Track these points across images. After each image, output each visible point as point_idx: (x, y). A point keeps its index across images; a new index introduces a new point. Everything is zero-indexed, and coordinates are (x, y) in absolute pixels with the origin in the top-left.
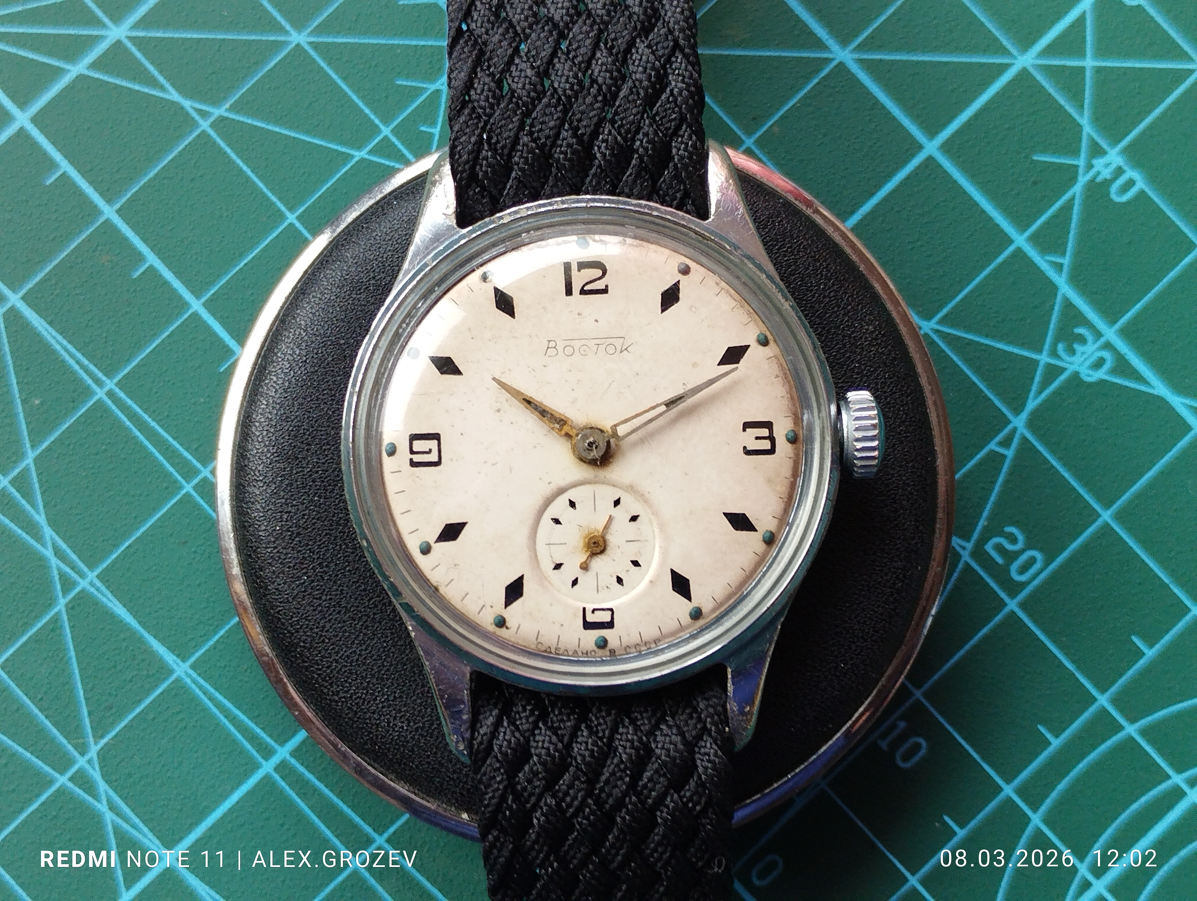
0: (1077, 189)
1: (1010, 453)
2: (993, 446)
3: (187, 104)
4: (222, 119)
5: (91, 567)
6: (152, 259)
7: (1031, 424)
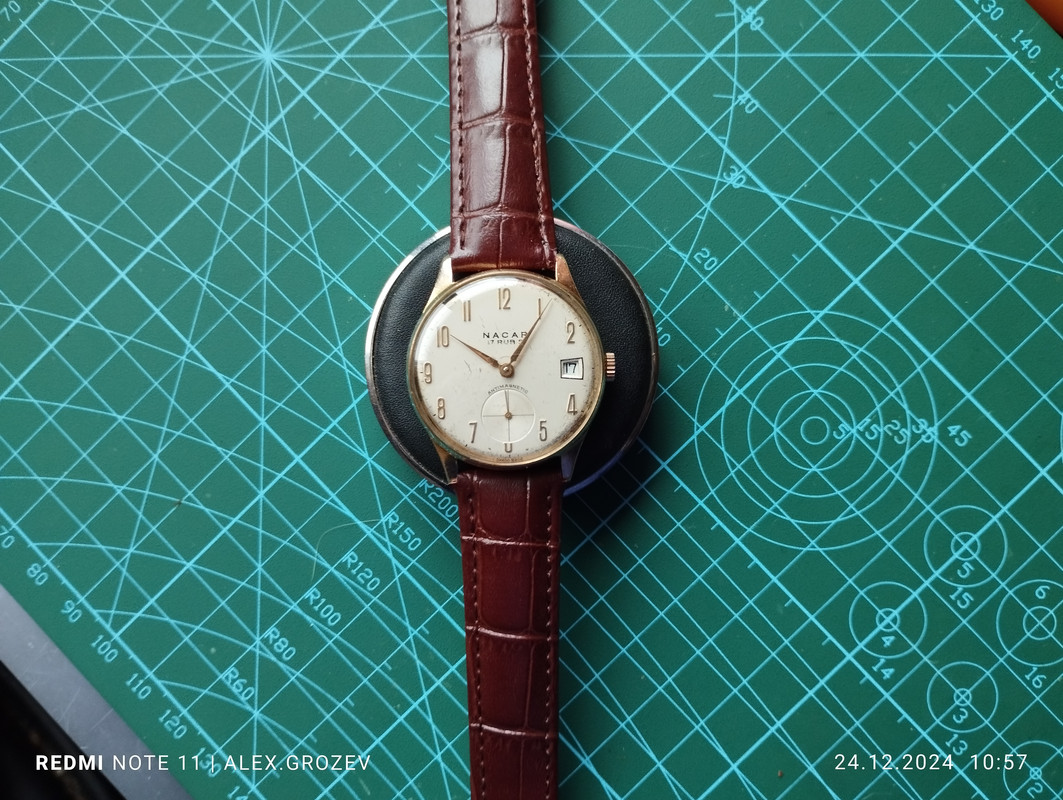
0: (732, 108)
1: (704, 218)
2: (697, 215)
3: (369, 84)
4: (383, 90)
5: (337, 273)
6: (357, 148)
7: (712, 206)
